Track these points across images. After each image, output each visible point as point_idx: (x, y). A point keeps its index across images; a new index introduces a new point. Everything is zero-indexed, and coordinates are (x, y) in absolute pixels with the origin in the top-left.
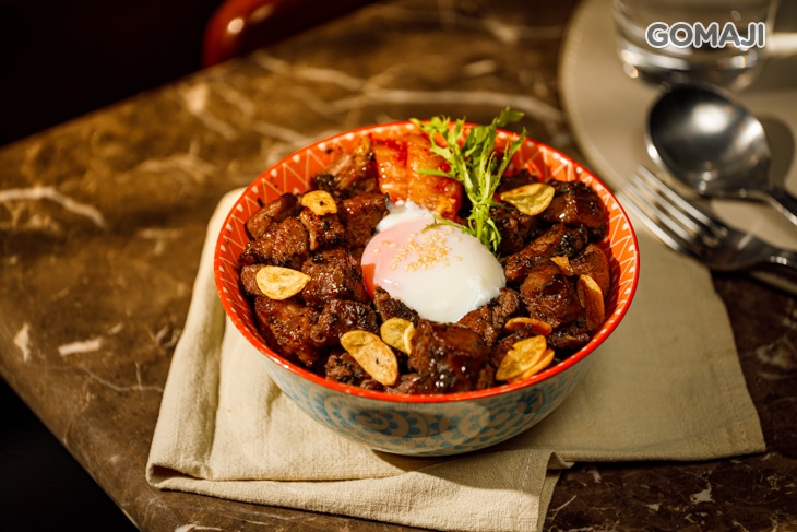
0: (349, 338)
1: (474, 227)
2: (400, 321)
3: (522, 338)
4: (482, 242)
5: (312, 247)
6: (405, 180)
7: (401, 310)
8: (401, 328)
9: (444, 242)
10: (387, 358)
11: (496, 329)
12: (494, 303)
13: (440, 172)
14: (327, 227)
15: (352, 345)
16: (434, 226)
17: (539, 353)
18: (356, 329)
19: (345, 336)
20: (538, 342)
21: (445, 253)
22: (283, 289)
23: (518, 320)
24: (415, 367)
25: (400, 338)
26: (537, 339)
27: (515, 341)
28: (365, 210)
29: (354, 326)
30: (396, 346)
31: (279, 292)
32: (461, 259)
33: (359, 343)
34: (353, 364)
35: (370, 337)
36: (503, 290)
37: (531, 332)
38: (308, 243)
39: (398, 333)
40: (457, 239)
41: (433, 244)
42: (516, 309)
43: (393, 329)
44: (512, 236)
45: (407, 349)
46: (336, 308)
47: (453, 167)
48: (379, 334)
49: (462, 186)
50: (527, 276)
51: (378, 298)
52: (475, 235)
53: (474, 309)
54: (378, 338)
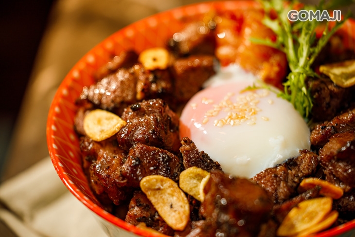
0: (148, 181)
1: (290, 93)
2: (199, 171)
3: (310, 198)
4: (296, 107)
5: (139, 96)
6: (236, 47)
7: (203, 161)
8: (200, 177)
9: (257, 104)
10: (181, 204)
11: (289, 188)
12: (291, 163)
13: (268, 42)
14: (155, 81)
15: (149, 189)
16: (252, 89)
17: (321, 215)
18: (157, 174)
19: (145, 179)
20: (325, 204)
21: (255, 113)
22: (102, 131)
23: (309, 180)
24: (205, 215)
25: (197, 186)
26: (324, 200)
27: (302, 200)
28: (193, 69)
29: (156, 171)
30: (191, 194)
31: (99, 133)
32: (268, 120)
33: (157, 187)
34: (149, 206)
35: (168, 182)
36: (304, 152)
37: (318, 193)
38: (135, 93)
39: (195, 181)
40: (270, 102)
41: (247, 104)
42: (313, 171)
43: (191, 178)
44: (324, 104)
45: (201, 197)
46: (140, 153)
47: (280, 39)
48: (178, 182)
49: (285, 57)
50: (328, 141)
51: (185, 147)
52: (289, 100)
53: (271, 166)
54: (175, 185)
